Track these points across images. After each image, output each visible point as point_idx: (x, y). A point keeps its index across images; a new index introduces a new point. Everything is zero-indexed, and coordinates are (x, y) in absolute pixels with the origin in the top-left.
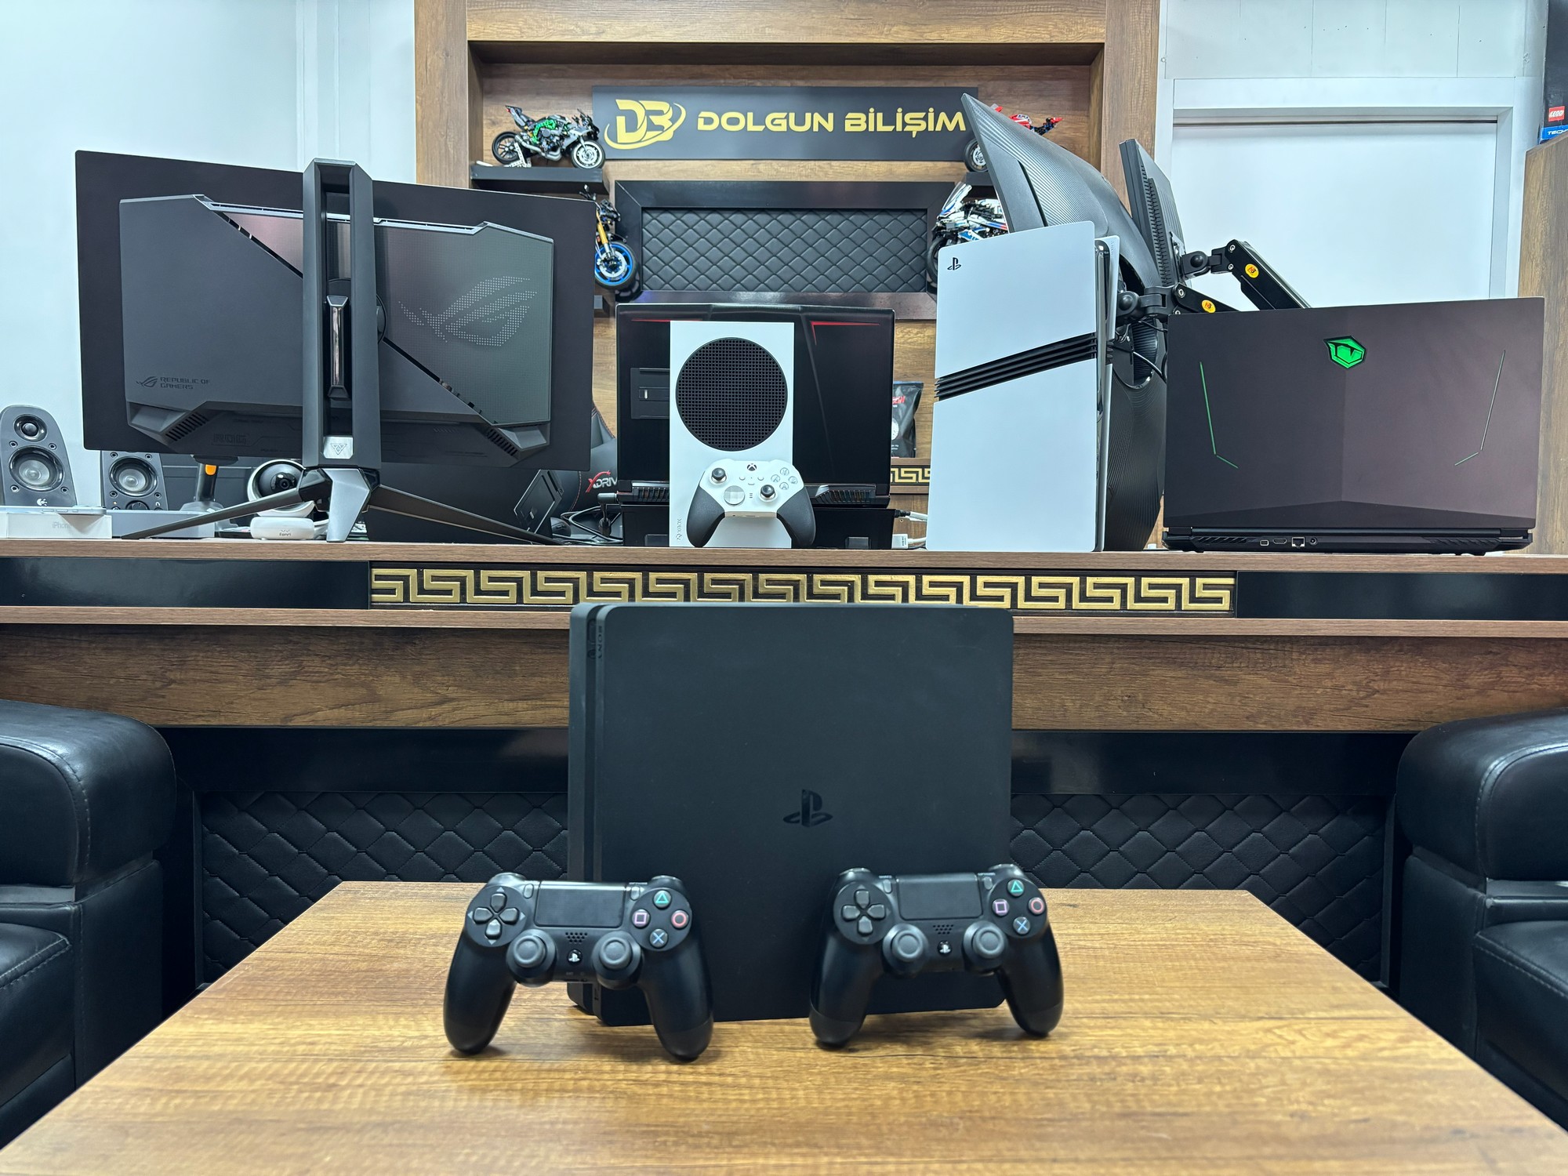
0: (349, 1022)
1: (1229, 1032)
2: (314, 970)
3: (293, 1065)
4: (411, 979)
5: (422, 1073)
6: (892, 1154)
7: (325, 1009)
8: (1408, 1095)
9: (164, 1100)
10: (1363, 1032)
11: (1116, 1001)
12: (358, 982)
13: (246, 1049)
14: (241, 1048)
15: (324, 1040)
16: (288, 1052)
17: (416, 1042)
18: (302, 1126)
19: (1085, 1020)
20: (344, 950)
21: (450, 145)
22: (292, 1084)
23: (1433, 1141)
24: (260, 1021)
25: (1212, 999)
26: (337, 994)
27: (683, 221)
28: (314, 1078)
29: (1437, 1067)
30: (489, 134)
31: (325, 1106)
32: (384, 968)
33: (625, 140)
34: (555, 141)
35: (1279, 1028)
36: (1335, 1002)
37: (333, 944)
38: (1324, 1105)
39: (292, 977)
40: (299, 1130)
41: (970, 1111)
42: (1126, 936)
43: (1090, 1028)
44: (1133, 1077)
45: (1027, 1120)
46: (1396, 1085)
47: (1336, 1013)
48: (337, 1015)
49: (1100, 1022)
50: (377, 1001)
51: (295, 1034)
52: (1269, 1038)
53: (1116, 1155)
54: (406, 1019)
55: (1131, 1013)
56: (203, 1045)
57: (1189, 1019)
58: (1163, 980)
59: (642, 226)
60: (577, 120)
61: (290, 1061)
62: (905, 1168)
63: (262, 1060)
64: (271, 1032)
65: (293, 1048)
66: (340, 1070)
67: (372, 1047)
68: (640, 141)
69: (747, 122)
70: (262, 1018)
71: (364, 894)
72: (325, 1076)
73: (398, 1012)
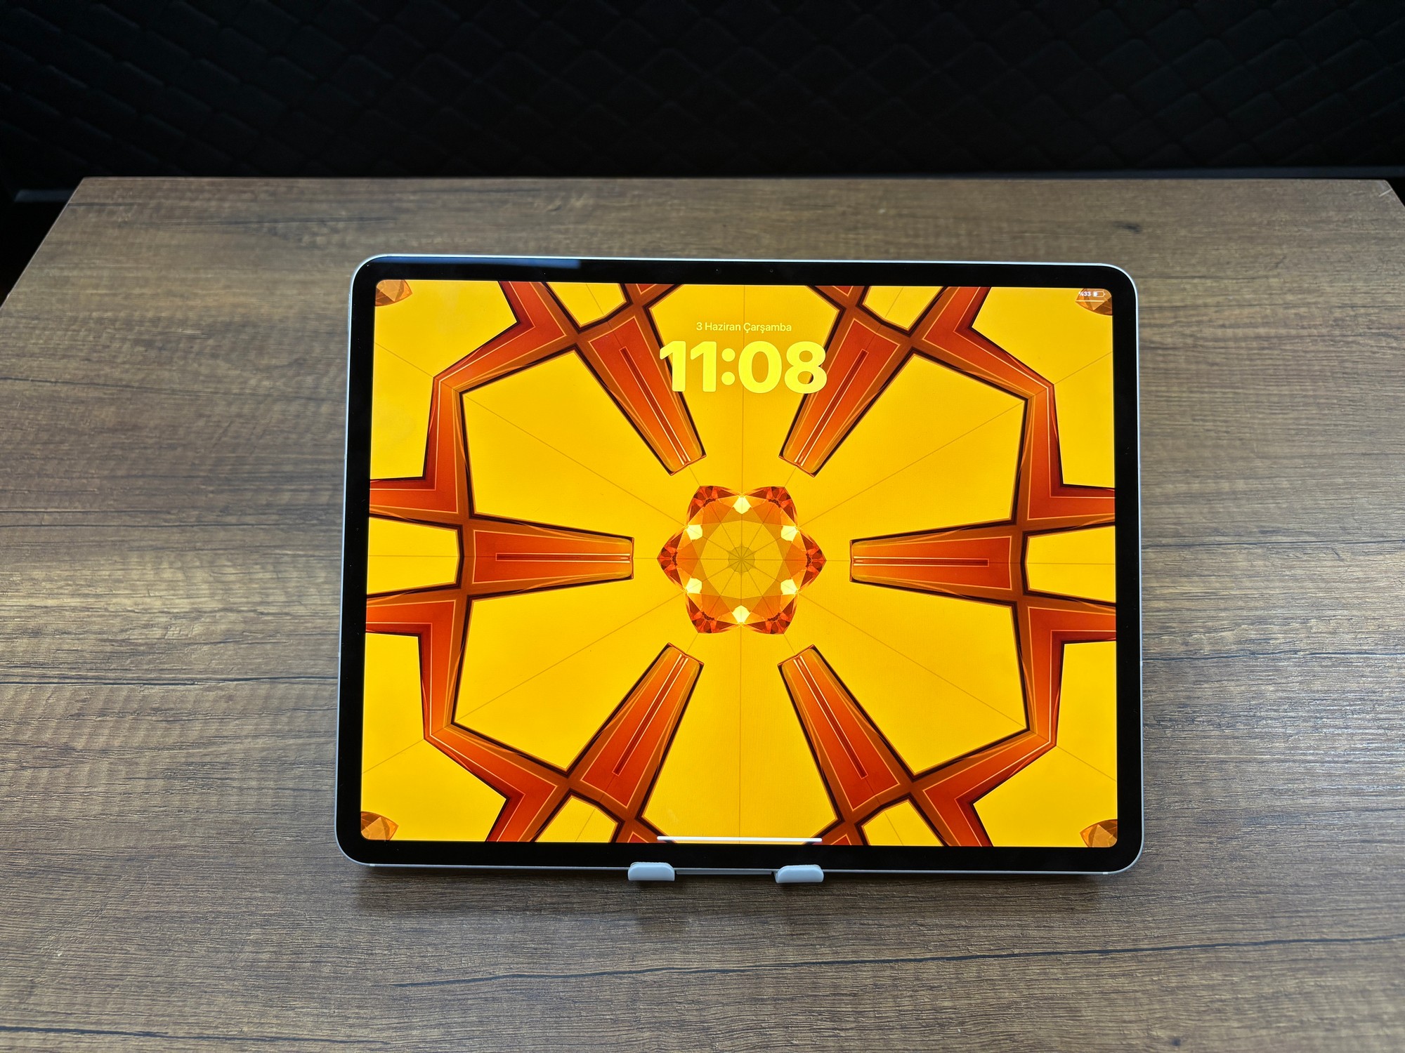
0: (88, 574)
1: (1360, 583)
2: (39, 428)
4: (178, 451)
5: (194, 715)
7: (54, 536)
11: (1193, 498)
12: (104, 460)
15: (53, 622)
17: (186, 628)
18: (23, 862)
20: (83, 370)
22: (8, 744)
26: (71, 495)
28: (38, 730)
31: (56, 807)
32: (140, 420)
37: (68, 354)
40: (21, 873)
42: (1212, 313)
48: (72, 553)
50: (129, 515)
51: (13, 604)
54: (171, 565)
57: (1302, 547)
65: (11, 646)
66: (76, 708)
67: (121, 643)
71: (112, 213)
72: (53, 724)
73: (159, 544)
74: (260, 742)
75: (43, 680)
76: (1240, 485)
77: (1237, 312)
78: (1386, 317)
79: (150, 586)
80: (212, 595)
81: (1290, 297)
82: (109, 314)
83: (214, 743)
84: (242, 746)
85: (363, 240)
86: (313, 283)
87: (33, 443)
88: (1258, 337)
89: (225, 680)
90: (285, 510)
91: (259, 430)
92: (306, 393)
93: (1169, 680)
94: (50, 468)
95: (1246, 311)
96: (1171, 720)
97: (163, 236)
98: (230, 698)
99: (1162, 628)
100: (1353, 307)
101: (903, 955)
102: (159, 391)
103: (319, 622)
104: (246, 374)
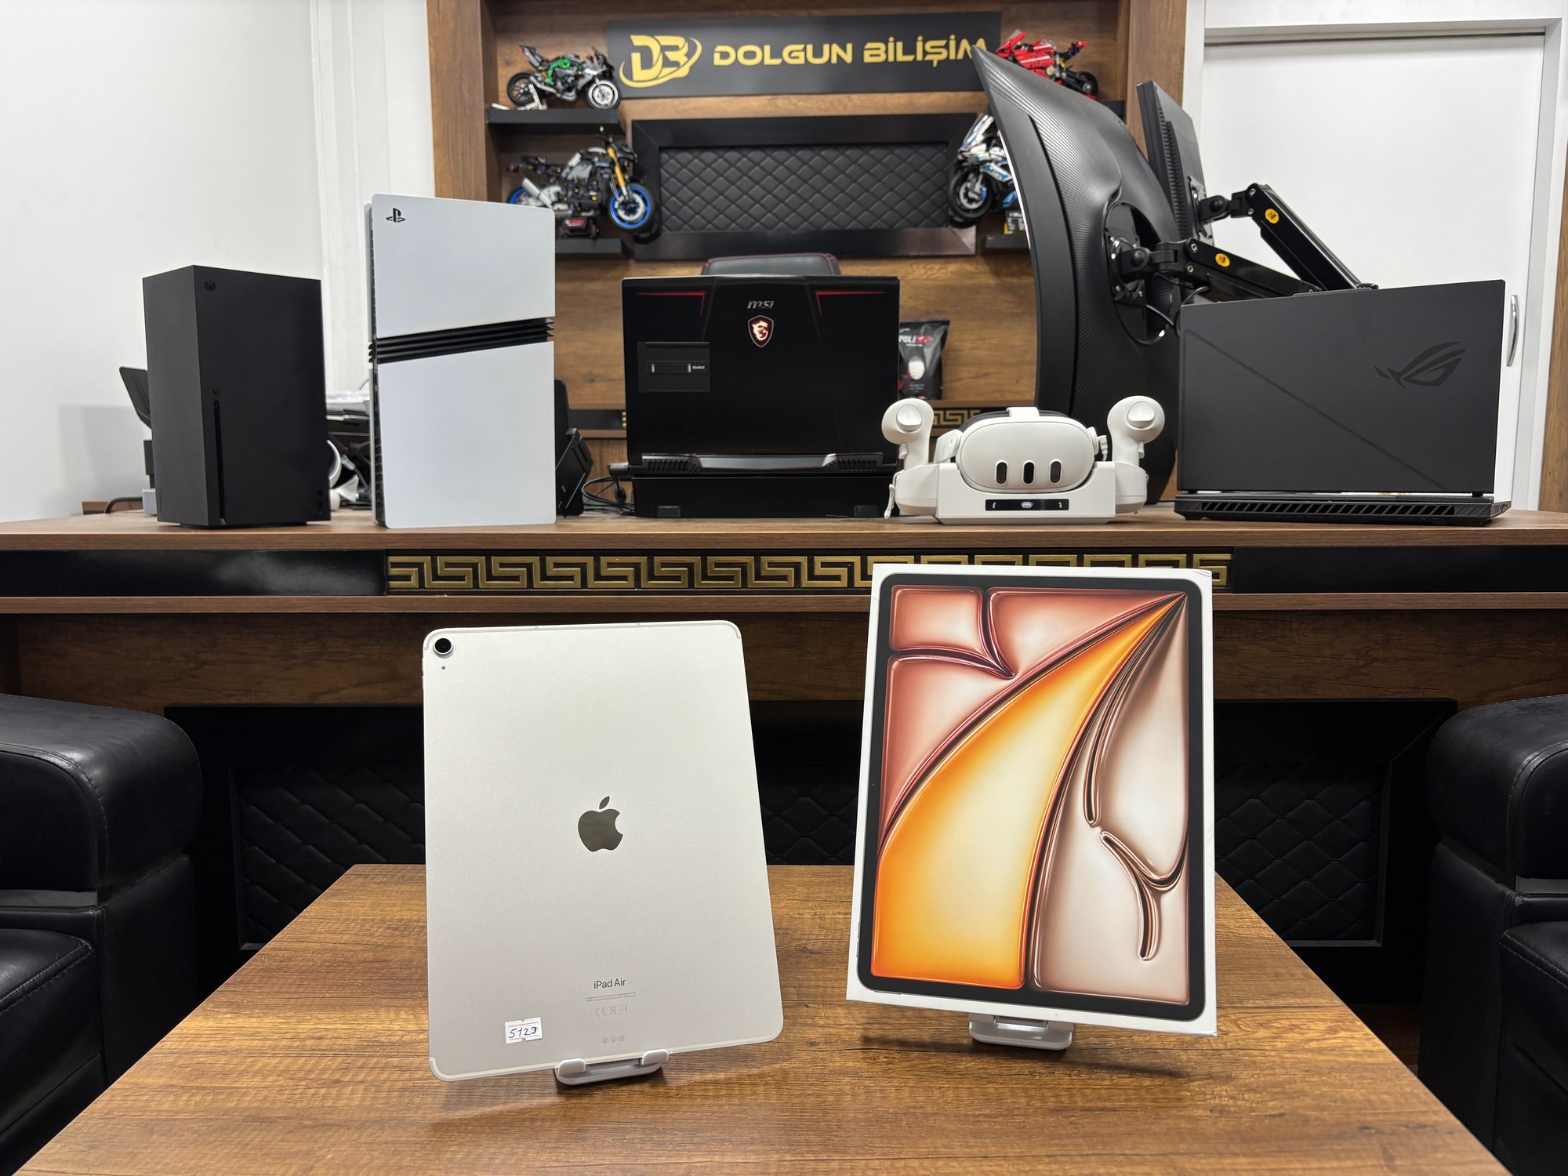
0: (354, 1016)
2: (324, 961)
3: (302, 1060)
6: (837, 1152)
7: (332, 1002)
8: (1325, 1089)
9: (185, 1098)
10: (1295, 1022)
12: (364, 973)
13: (261, 1044)
14: (255, 1043)
15: (330, 1034)
16: (298, 1046)
17: (414, 1037)
18: (309, 1123)
20: (353, 939)
21: (465, 88)
22: (301, 1080)
23: (1341, 1137)
24: (274, 1015)
26: (344, 986)
27: (701, 160)
28: (320, 1074)
29: (1359, 1060)
30: (504, 75)
31: (329, 1103)
32: (388, 958)
33: (641, 77)
34: (570, 80)
36: (1275, 991)
37: (342, 933)
38: (1244, 1099)
39: (303, 968)
40: (306, 1127)
41: (914, 1108)
45: (966, 1115)
46: (1316, 1079)
47: (1272, 1003)
48: (344, 1008)
50: (381, 994)
51: (305, 1027)
53: (1043, 1151)
54: (406, 1013)
56: (223, 1039)
59: (660, 165)
60: (591, 59)
61: (299, 1056)
62: (847, 1165)
63: (274, 1056)
64: (283, 1026)
65: (303, 1043)
66: (344, 1066)
67: (373, 1042)
68: (656, 78)
69: (764, 55)
70: (276, 1011)
71: (374, 878)
72: (330, 1072)
73: (399, 1005)
75: (323, 1056)
79: (392, 1021)
87: (320, 966)
94: (330, 976)
97: (405, 887)
101: (859, 1157)
102: (401, 947)
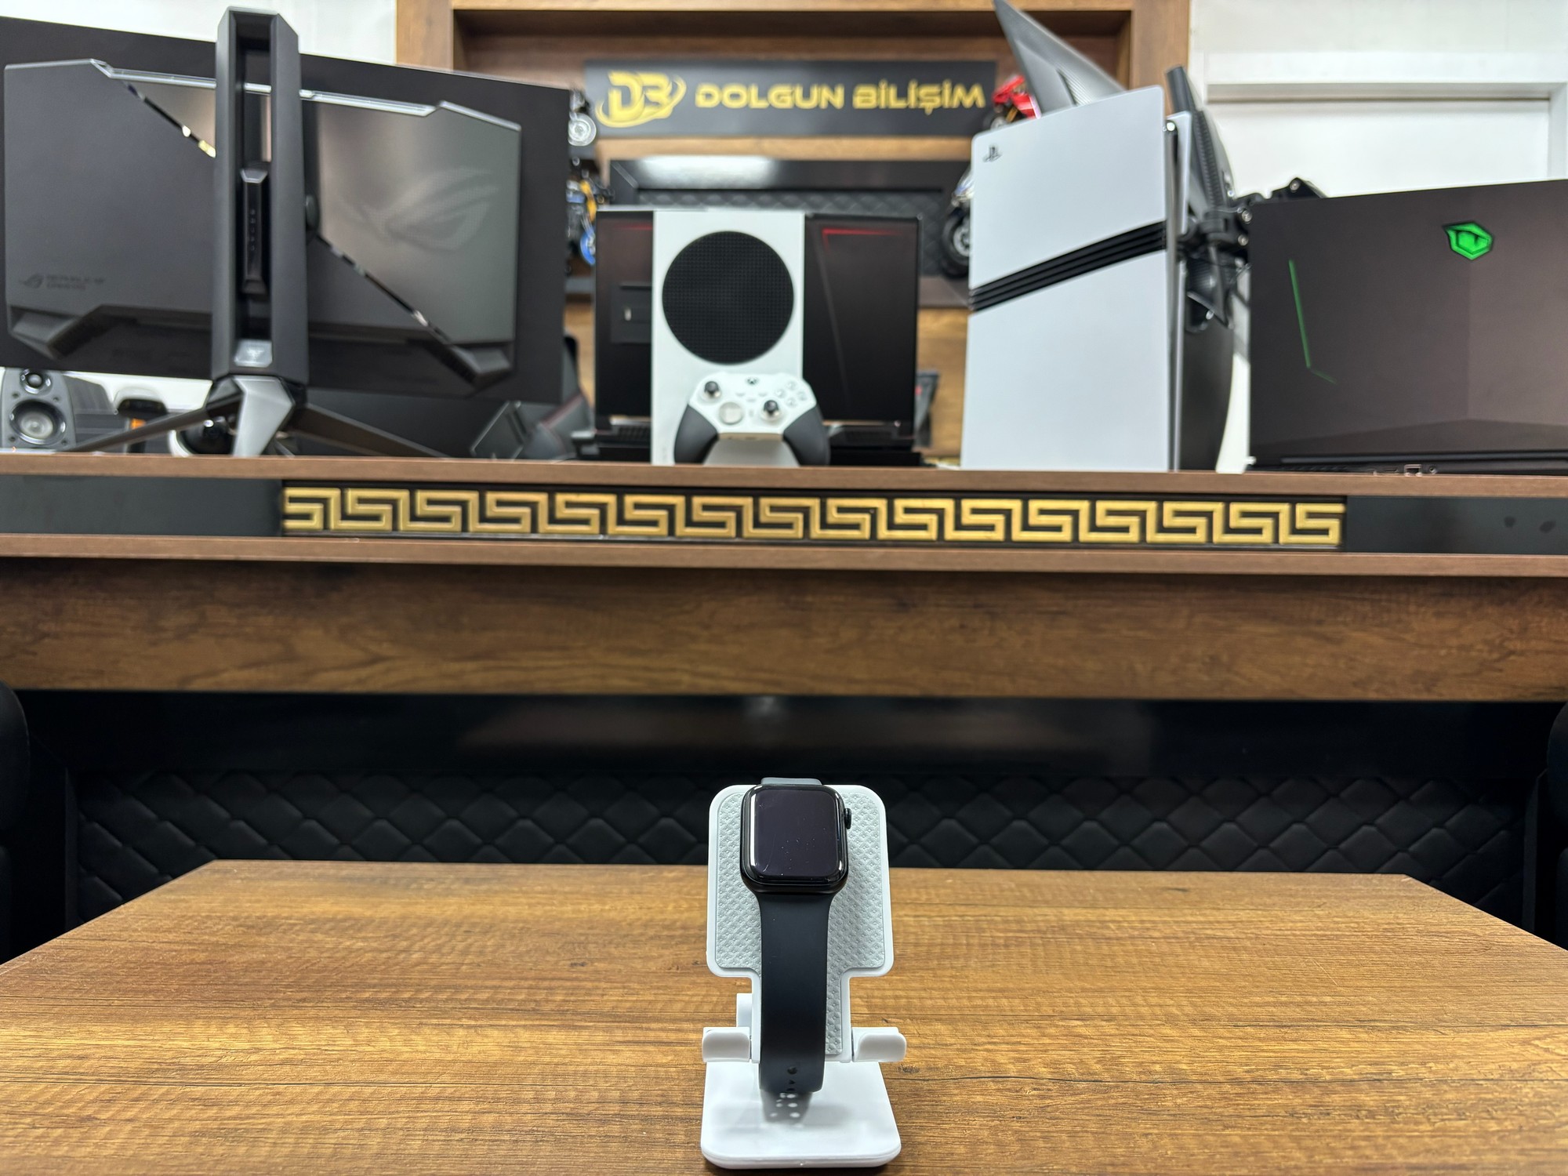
0: (149, 1029)
1: (1470, 1046)
2: (128, 962)
3: (40, 1087)
4: (264, 973)
5: (235, 1102)
7: (122, 1011)
11: (1283, 1004)
12: (185, 977)
15: (101, 1052)
16: (40, 1068)
17: (241, 1057)
19: (1249, 1029)
20: (182, 937)
24: (20, 1026)
25: (1424, 1002)
26: (146, 993)
27: (681, 202)
31: (62, 1151)
32: (230, 959)
33: (620, 116)
35: (1539, 1039)
37: (169, 931)
39: (91, 970)
42: (1268, 924)
43: (1260, 1039)
44: (1356, 1110)
48: (135, 1019)
49: (1272, 1032)
50: (202, 1002)
51: (60, 1043)
52: (1531, 1053)
54: (237, 1026)
55: (1313, 1020)
57: (1404, 1028)
58: (1343, 979)
61: (37, 1081)
64: (29, 1040)
65: (51, 1063)
66: (107, 1097)
67: (170, 1064)
68: (636, 118)
69: (750, 98)
70: (24, 1021)
71: (237, 874)
72: (80, 1104)
73: (228, 1016)
74: (304, 1118)
75: (78, 1081)
76: (1328, 999)
77: (1291, 924)
78: (1433, 929)
79: (210, 1037)
80: (275, 1041)
81: (1336, 919)
82: (218, 914)
83: (254, 1118)
84: (283, 1120)
85: (468, 887)
86: (417, 903)
87: (119, 968)
88: (1315, 935)
89: (274, 1084)
90: (367, 1000)
91: (348, 964)
92: (402, 949)
93: (1295, 1093)
94: (130, 980)
95: (1299, 924)
96: (1304, 1114)
98: (278, 1093)
99: (1275, 1066)
100: (1398, 924)
102: (253, 946)
103: (385, 1055)
104: (341, 940)
